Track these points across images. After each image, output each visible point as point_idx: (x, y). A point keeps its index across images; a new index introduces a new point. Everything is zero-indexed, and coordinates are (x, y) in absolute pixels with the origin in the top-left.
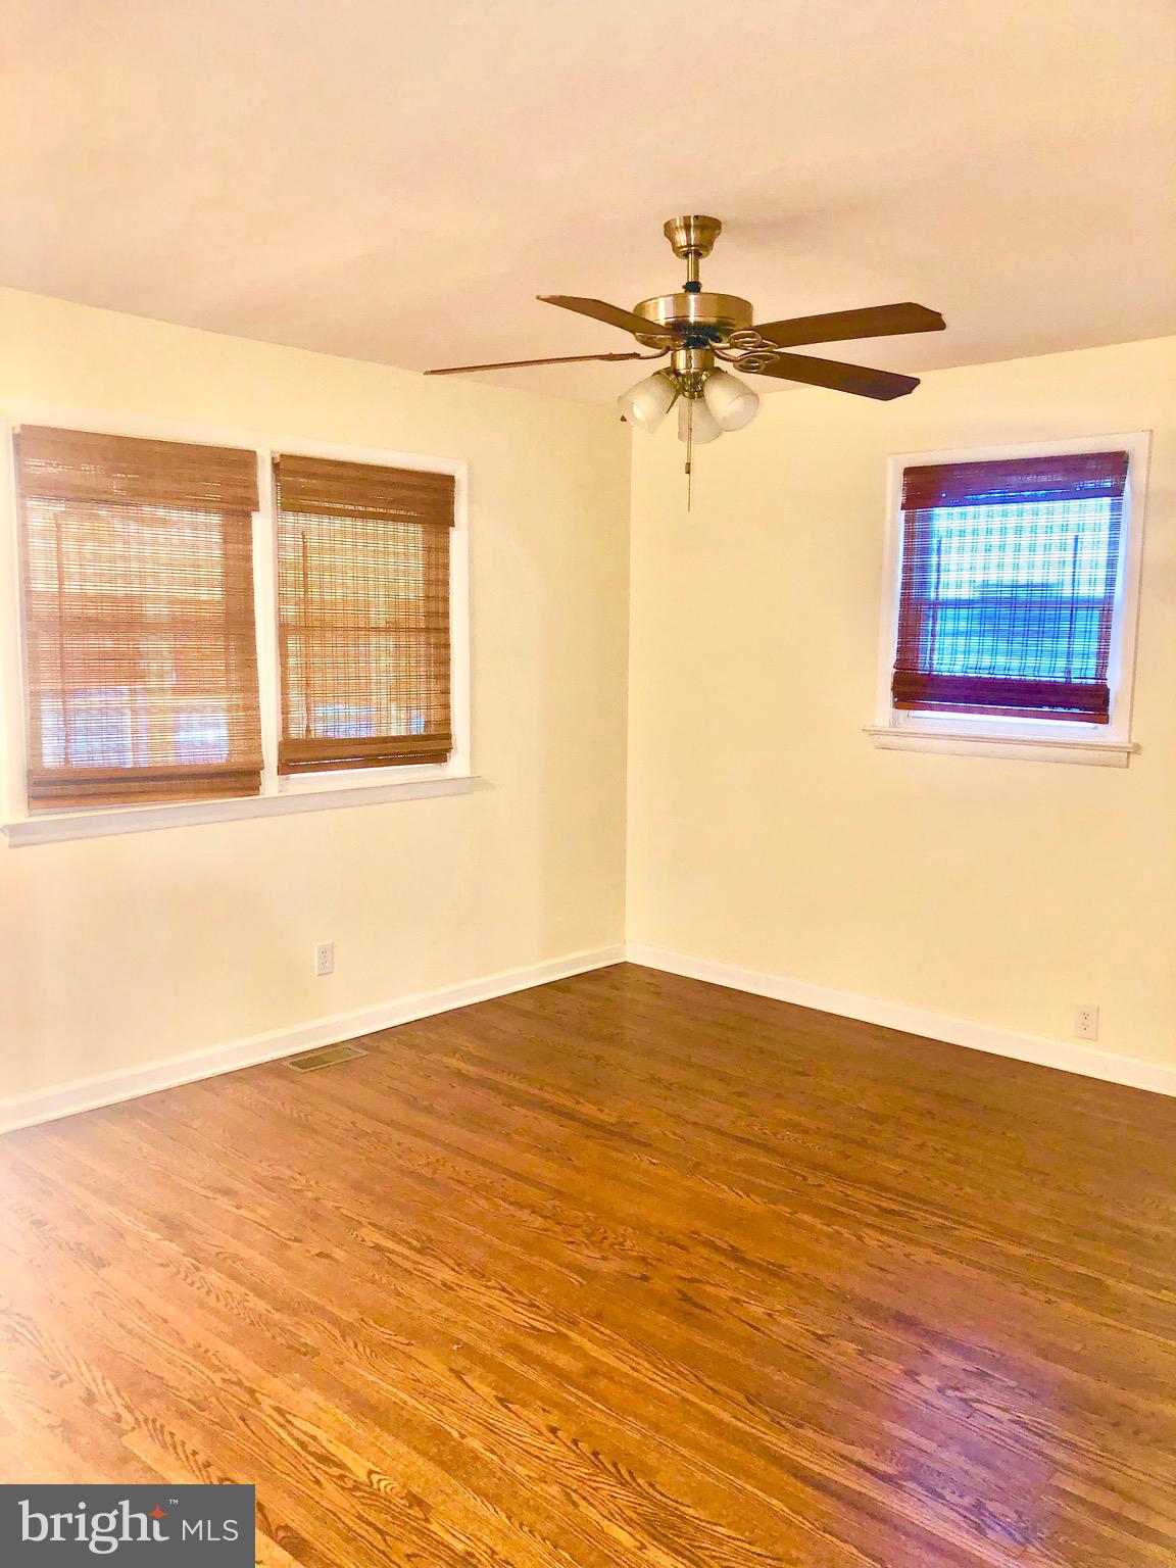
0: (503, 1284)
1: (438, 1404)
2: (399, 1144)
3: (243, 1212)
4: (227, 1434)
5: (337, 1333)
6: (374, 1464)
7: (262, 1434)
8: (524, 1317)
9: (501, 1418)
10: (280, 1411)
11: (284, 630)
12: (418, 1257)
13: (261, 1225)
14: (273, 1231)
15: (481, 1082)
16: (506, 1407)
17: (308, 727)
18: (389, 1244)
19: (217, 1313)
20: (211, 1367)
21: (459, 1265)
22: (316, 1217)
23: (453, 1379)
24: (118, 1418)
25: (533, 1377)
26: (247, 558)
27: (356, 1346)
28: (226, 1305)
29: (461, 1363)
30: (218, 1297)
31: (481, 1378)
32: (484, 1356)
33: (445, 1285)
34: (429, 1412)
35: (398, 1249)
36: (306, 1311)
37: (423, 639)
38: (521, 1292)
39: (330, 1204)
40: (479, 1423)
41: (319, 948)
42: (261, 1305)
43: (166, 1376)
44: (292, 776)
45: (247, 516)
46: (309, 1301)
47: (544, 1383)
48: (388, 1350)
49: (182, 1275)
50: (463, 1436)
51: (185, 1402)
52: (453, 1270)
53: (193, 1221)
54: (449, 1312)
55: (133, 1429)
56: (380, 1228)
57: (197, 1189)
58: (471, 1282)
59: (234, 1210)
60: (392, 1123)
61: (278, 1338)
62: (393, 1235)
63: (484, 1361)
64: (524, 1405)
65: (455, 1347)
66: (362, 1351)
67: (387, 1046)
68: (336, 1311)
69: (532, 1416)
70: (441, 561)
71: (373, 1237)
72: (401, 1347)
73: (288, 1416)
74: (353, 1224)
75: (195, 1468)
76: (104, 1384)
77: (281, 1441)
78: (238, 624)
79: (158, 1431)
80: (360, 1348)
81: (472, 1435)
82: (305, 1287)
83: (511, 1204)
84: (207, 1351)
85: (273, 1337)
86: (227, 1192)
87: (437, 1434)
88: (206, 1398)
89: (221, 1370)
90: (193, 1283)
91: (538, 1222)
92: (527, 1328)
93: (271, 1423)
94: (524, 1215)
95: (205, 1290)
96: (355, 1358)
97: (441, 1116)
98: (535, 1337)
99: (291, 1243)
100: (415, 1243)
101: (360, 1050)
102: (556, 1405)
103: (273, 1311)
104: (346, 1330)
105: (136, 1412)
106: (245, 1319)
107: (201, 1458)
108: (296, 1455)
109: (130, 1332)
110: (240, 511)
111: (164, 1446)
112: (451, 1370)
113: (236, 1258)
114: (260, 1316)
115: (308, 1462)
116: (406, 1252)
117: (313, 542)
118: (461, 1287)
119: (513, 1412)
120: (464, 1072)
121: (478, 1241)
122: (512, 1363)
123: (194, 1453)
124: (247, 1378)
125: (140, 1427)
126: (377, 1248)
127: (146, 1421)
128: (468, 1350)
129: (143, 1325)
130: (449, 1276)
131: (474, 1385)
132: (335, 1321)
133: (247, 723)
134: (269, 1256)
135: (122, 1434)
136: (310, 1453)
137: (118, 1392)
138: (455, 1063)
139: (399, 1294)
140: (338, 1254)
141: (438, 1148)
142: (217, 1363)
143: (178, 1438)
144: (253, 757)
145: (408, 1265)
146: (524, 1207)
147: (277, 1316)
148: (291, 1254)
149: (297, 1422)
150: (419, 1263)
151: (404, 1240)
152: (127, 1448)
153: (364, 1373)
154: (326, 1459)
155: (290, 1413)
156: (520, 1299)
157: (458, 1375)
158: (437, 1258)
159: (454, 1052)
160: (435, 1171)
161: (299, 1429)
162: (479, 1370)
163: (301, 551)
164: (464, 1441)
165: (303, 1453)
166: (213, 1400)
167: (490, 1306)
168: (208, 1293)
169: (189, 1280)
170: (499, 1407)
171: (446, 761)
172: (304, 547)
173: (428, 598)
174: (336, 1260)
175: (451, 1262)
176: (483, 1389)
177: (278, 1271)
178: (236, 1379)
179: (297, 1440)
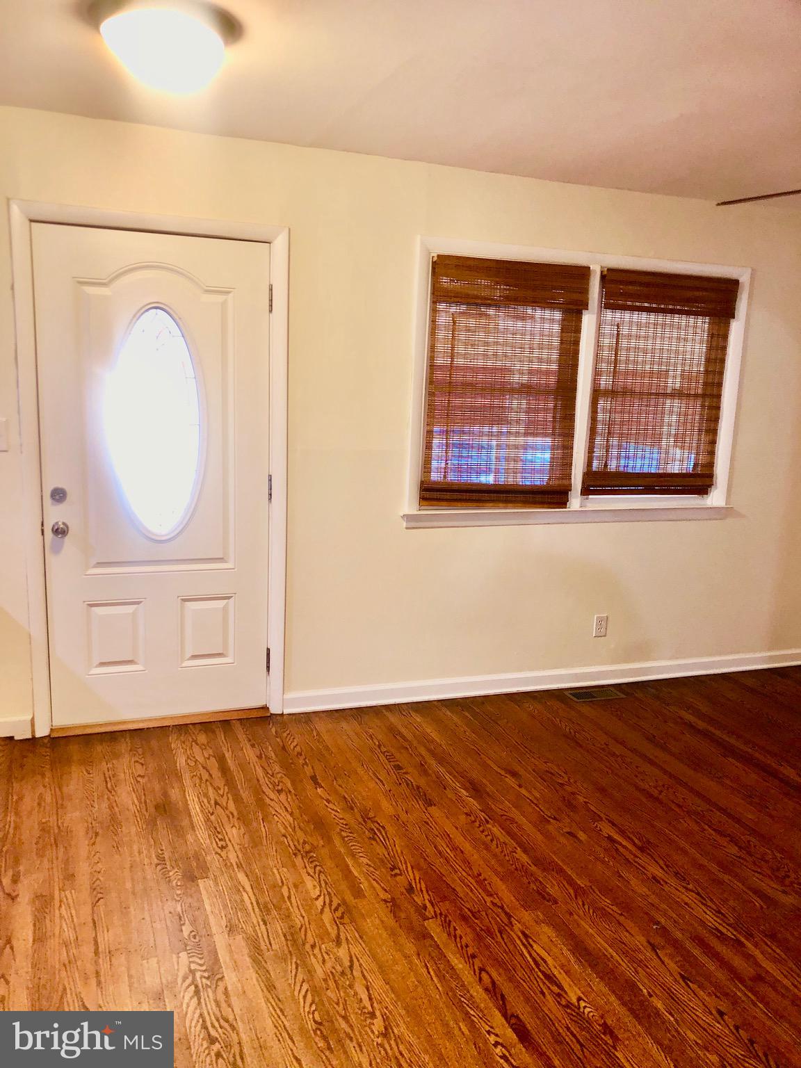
0: (700, 890)
1: (635, 965)
2: (637, 767)
3: (523, 791)
4: (489, 940)
5: (572, 892)
6: (583, 993)
7: (511, 947)
8: (711, 919)
9: (680, 990)
10: (526, 936)
11: (596, 394)
12: (639, 853)
13: (533, 803)
14: (540, 809)
15: (705, 734)
16: (687, 984)
17: (606, 463)
18: (616, 837)
19: (495, 856)
20: (485, 890)
21: (667, 866)
22: (571, 806)
23: (649, 949)
24: (425, 908)
25: (713, 968)
26: (577, 343)
27: (584, 905)
28: (502, 852)
29: (658, 940)
30: (497, 845)
31: (671, 957)
32: (676, 941)
33: (654, 878)
34: (628, 969)
35: (624, 843)
36: (553, 870)
37: (699, 402)
38: (712, 900)
39: (581, 799)
40: (664, 990)
41: (597, 617)
42: (524, 858)
43: (458, 889)
44: (590, 496)
45: (579, 314)
46: (557, 865)
47: (721, 976)
48: (605, 914)
49: (477, 824)
50: (651, 996)
51: (467, 910)
52: (662, 868)
53: (490, 788)
54: (653, 899)
55: (433, 918)
56: (613, 824)
57: (496, 768)
58: (673, 881)
59: (517, 788)
60: (634, 751)
61: (532, 884)
62: (622, 832)
63: (675, 944)
64: (701, 987)
65: (655, 927)
66: (587, 910)
67: (639, 695)
68: (574, 876)
69: (707, 998)
70: (721, 344)
71: (607, 830)
72: (616, 915)
73: (530, 940)
74: (596, 817)
75: (466, 956)
76: (420, 883)
77: (522, 955)
78: (565, 389)
79: (446, 924)
80: (586, 907)
81: (657, 996)
82: (554, 853)
83: (714, 830)
84: (485, 880)
85: (529, 883)
86: (514, 774)
87: (632, 987)
88: (479, 911)
89: (491, 895)
90: (483, 832)
91: (733, 850)
92: (713, 928)
93: (518, 942)
94: (723, 841)
95: (489, 838)
96: (581, 913)
97: (672, 754)
98: (717, 937)
99: (552, 821)
100: (636, 841)
101: (619, 694)
102: (726, 995)
103: (532, 865)
104: (579, 891)
105: (436, 906)
106: (512, 865)
107: (470, 951)
108: (532, 970)
109: (440, 853)
110: (574, 310)
111: (449, 935)
112: (648, 942)
113: (512, 821)
114: (523, 866)
115: (538, 976)
116: (630, 846)
117: (625, 331)
118: (666, 883)
119: (691, 989)
120: (694, 724)
121: (685, 852)
122: (696, 952)
123: (467, 946)
124: (508, 906)
125: (437, 918)
126: (610, 838)
127: (441, 914)
128: (664, 931)
129: (449, 851)
130: (659, 873)
131: (666, 960)
132: (571, 882)
133: (563, 458)
134: (535, 826)
135: (426, 919)
136: (540, 970)
137: (427, 891)
138: (688, 717)
139: (620, 876)
140: (582, 836)
141: (665, 777)
142: (490, 890)
143: (458, 932)
144: (565, 482)
145: (630, 857)
146: (725, 836)
147: (533, 868)
148: (550, 828)
149: (535, 946)
150: (637, 857)
151: (629, 838)
152: (426, 929)
153: (587, 927)
154: (550, 978)
155: (532, 939)
156: (710, 904)
157: (654, 948)
158: (652, 857)
159: (689, 707)
160: (661, 792)
161: (535, 951)
162: (670, 950)
163: (615, 337)
164: (652, 999)
165: (537, 970)
166: (484, 913)
167: (686, 904)
168: (492, 840)
169: (481, 829)
170: (681, 981)
171: (707, 494)
172: (618, 335)
173: (707, 372)
174: (580, 841)
175: (661, 862)
176: (672, 966)
177: (540, 837)
178: (500, 905)
179: (534, 960)
